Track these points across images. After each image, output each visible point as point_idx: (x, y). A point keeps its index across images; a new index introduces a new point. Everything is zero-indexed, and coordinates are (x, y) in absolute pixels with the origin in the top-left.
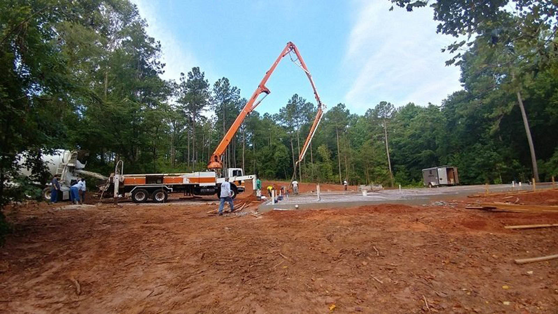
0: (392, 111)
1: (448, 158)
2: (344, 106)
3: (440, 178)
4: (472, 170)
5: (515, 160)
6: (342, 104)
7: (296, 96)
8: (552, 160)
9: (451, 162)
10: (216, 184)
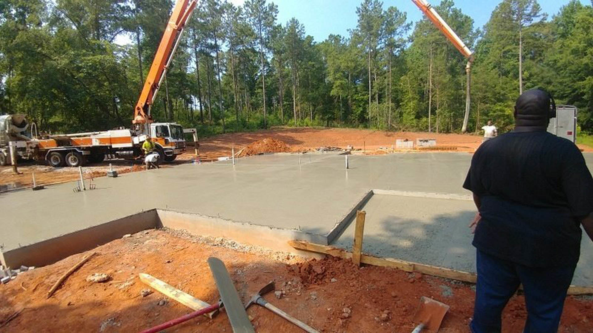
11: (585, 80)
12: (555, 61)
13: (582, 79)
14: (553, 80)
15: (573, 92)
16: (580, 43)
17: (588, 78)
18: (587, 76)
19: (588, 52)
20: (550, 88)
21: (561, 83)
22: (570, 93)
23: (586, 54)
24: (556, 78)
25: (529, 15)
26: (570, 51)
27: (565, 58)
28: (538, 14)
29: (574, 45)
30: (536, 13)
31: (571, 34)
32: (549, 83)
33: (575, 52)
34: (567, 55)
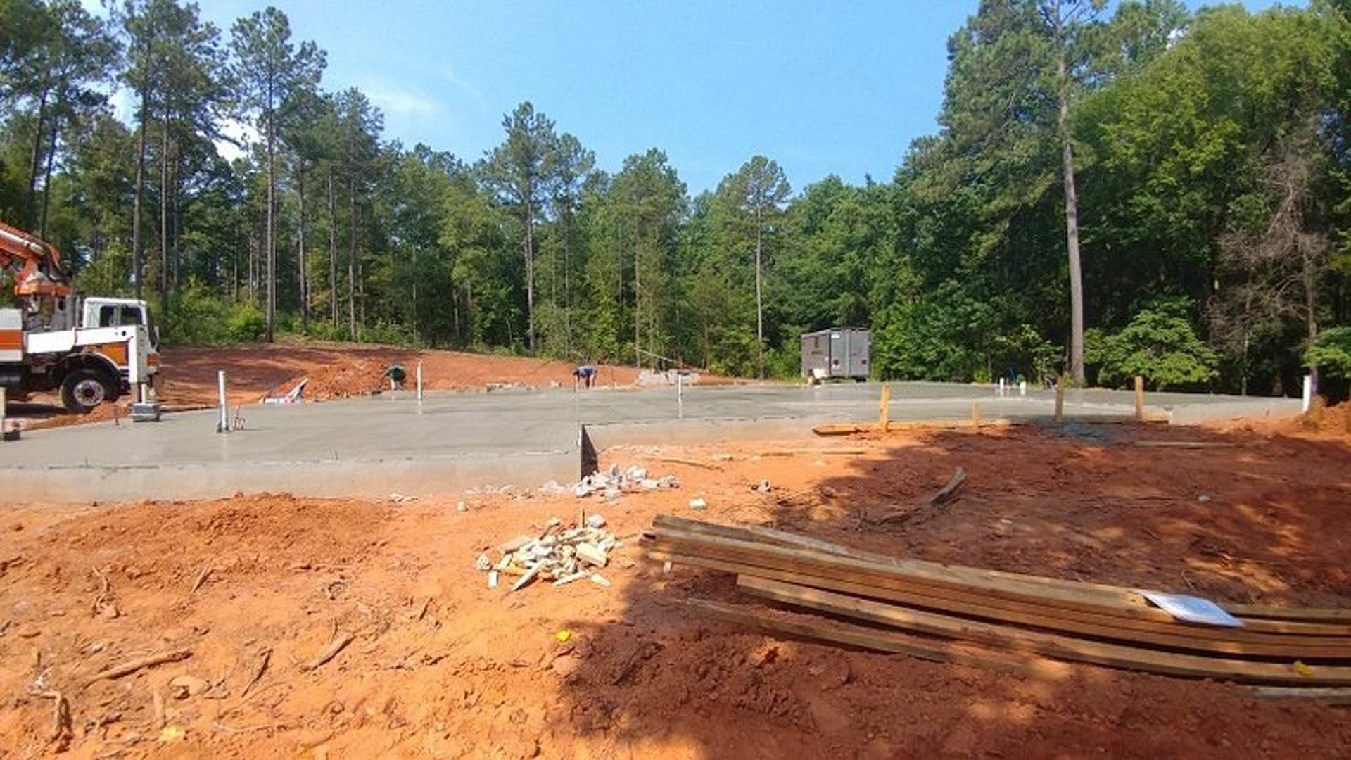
0: (778, 183)
1: (888, 316)
2: (662, 159)
3: (833, 359)
4: (932, 343)
5: (1027, 327)
6: (660, 150)
7: (526, 108)
8: (1129, 330)
9: (893, 323)
10: (26, 355)
11: (838, 297)
12: (793, 268)
13: (832, 296)
14: (788, 297)
15: (819, 314)
16: (834, 243)
17: (842, 296)
18: (842, 292)
19: (846, 256)
20: (785, 308)
21: (800, 302)
22: (815, 317)
23: (841, 260)
24: (793, 294)
25: (772, 198)
26: (817, 254)
27: (807, 266)
28: (784, 199)
29: (825, 246)
30: (780, 197)
31: (821, 229)
32: (781, 302)
33: (824, 257)
34: (812, 262)
